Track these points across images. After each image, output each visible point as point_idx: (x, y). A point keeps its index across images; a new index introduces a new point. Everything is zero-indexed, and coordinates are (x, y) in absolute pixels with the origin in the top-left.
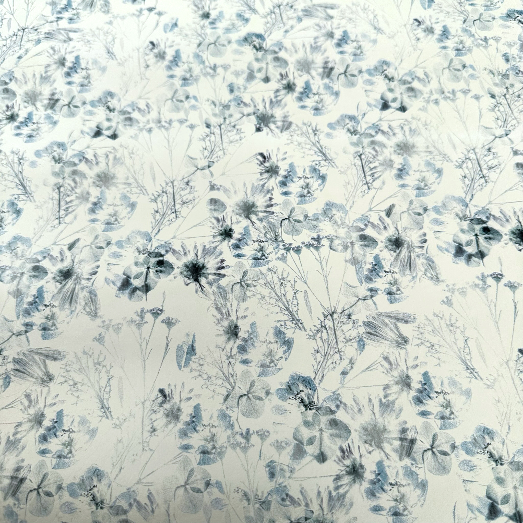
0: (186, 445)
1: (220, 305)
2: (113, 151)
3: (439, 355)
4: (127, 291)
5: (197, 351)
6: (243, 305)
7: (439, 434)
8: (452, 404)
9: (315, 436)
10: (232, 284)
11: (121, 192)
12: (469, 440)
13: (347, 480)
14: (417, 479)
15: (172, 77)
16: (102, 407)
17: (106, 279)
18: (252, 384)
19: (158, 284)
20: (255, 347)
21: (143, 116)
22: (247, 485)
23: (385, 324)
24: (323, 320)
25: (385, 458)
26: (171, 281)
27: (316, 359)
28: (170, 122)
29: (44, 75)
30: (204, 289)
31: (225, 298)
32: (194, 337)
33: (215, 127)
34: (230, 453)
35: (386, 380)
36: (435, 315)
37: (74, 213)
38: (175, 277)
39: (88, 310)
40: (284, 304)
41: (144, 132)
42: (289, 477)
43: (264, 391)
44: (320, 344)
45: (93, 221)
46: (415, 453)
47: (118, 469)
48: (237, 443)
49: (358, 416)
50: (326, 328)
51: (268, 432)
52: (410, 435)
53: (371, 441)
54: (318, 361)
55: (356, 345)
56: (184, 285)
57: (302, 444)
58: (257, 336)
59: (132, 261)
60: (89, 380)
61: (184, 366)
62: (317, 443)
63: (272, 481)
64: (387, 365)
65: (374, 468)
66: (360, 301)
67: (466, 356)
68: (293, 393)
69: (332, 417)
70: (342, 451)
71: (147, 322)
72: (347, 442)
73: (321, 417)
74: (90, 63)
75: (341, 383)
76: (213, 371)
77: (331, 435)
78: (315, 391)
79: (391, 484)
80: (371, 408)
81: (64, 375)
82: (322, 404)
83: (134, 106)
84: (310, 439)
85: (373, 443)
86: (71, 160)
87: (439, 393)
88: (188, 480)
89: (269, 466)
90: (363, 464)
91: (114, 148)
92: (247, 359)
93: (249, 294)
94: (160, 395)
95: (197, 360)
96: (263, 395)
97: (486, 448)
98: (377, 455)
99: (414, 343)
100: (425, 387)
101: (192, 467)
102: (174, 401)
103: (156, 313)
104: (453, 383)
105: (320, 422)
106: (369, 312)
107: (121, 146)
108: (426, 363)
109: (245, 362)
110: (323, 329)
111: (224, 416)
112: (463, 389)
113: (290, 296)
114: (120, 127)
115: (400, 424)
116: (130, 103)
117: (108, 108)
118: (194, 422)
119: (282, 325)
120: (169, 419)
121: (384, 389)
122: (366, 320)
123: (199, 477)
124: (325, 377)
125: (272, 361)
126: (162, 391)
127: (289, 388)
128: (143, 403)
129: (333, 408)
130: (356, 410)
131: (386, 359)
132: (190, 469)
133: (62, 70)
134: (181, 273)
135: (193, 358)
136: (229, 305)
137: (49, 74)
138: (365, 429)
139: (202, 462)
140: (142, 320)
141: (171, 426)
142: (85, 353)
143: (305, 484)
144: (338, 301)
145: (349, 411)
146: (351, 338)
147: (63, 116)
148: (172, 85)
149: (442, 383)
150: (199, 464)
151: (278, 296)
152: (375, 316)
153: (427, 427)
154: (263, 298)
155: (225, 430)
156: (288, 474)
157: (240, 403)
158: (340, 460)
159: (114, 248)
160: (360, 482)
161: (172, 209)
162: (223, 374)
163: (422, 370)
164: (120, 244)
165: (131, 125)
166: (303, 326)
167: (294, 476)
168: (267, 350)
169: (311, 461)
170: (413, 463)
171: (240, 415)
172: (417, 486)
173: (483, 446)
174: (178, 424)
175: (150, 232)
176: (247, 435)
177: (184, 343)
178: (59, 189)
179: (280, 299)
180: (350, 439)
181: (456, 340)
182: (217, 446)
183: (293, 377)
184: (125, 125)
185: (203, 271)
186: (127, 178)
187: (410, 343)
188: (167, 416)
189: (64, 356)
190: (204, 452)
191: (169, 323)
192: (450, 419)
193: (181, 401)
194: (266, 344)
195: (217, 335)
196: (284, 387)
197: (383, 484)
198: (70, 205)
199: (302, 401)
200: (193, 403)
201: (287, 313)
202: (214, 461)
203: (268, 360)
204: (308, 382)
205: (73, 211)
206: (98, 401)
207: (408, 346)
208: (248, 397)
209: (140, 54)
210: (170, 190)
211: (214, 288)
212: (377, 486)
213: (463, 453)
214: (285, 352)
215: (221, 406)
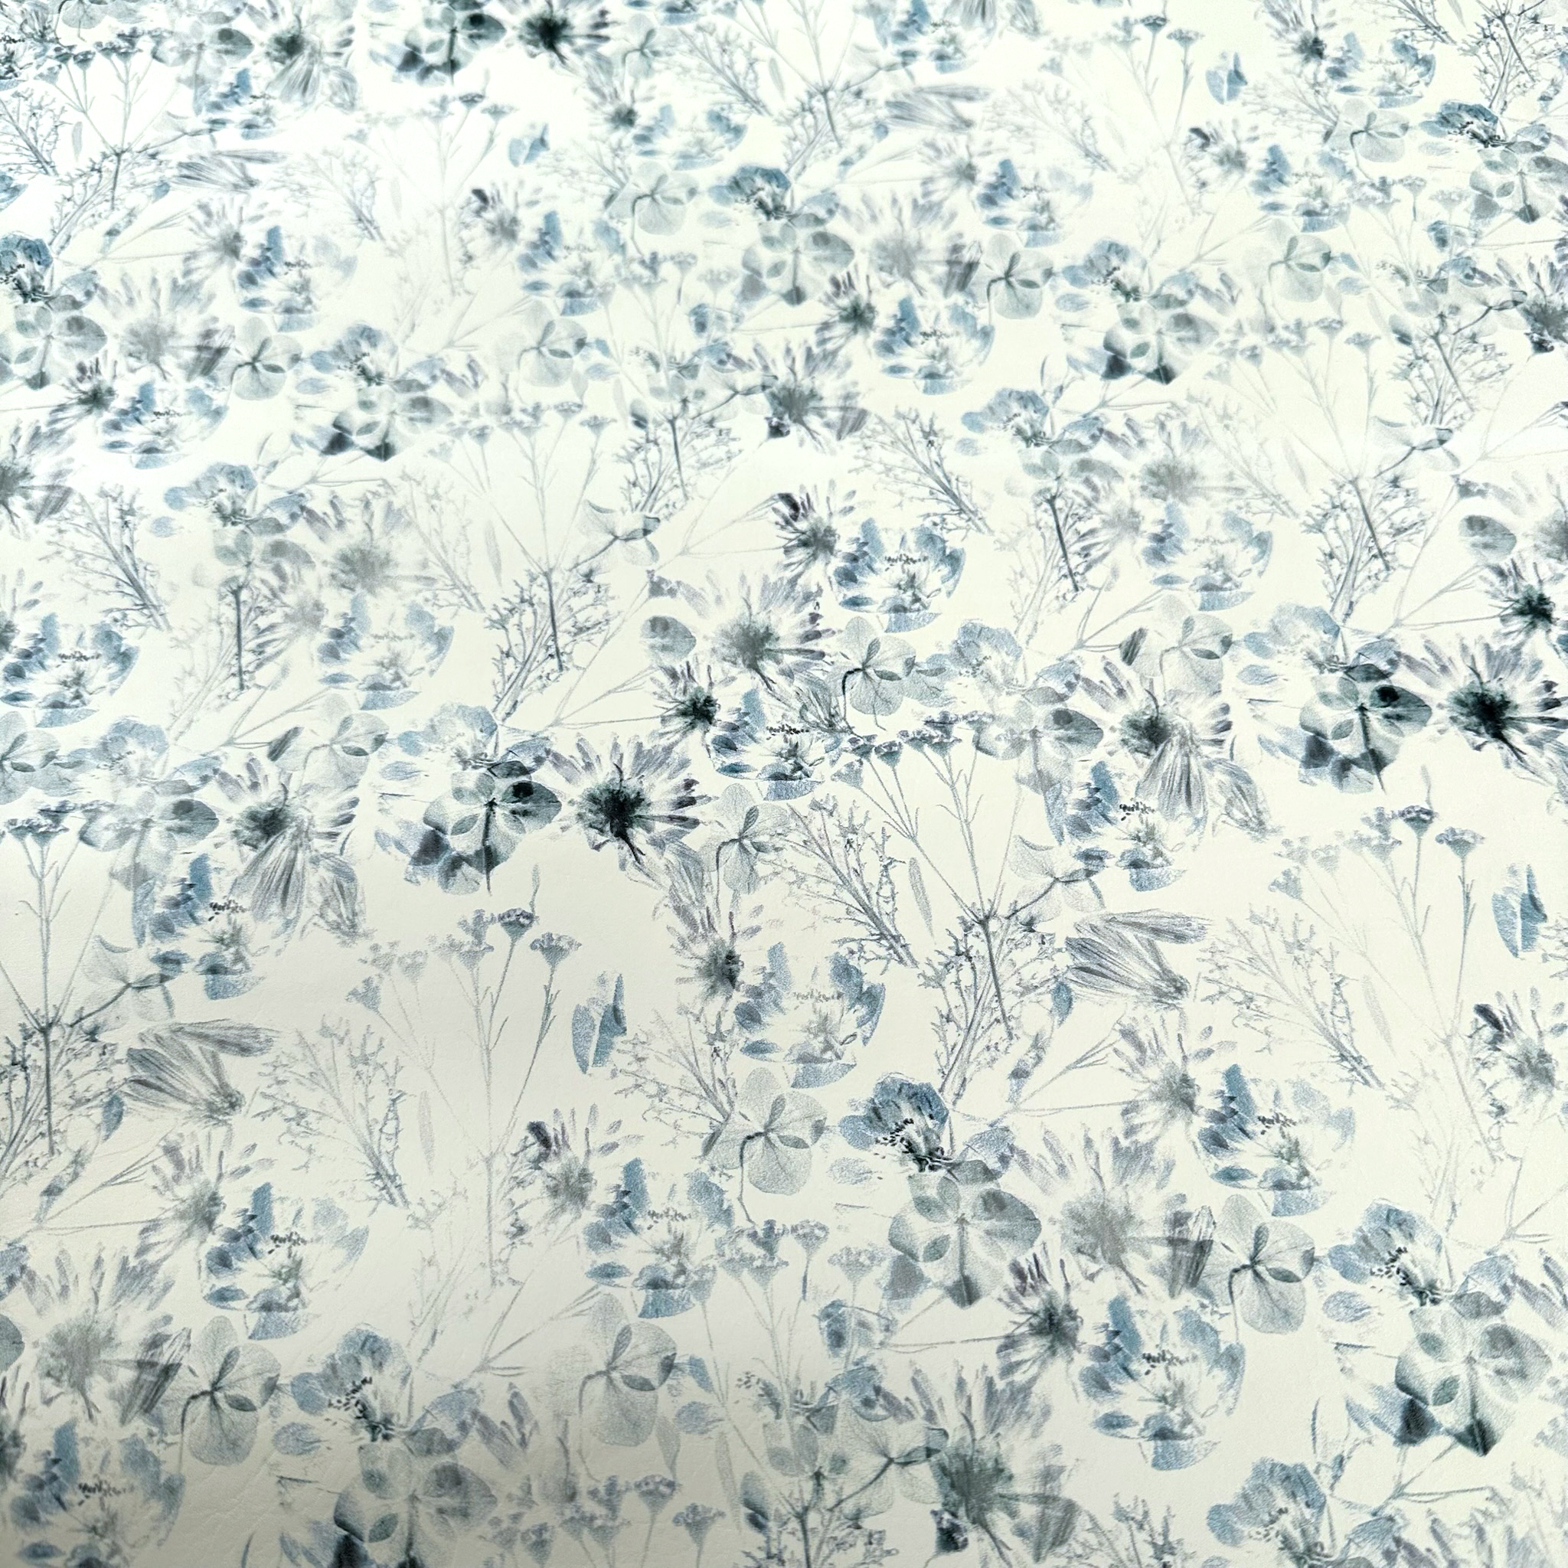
0: (607, 1266)
1: (686, 901)
2: (382, 490)
3: (1266, 1023)
4: (436, 867)
5: (628, 1023)
6: (748, 901)
7: (1271, 1229)
8: (1304, 1150)
9: (947, 1237)
10: (717, 844)
11: (408, 601)
12: (1350, 1242)
13: (1032, 1348)
14: (1217, 1345)
15: (536, 287)
16: (378, 1175)
17: (377, 835)
18: (778, 1106)
19: (518, 848)
20: (781, 1010)
21: (461, 395)
22: (773, 1368)
23: (1125, 944)
24: (960, 937)
25: (1132, 1292)
26: (553, 838)
27: (943, 1039)
28: (536, 412)
29: (181, 281)
30: (643, 859)
31: (700, 883)
32: (619, 986)
33: (658, 424)
34: (723, 1283)
35: (1128, 1089)
36: (1254, 919)
37: (280, 659)
38: (563, 829)
39: (332, 916)
40: (856, 896)
41: (466, 437)
42: (882, 1344)
43: (809, 1124)
44: (954, 998)
45: (335, 680)
46: (1209, 1276)
47: (429, 1335)
48: (742, 1259)
49: (1057, 1183)
50: (970, 959)
51: (823, 1228)
52: (1195, 1232)
53: (1094, 1247)
54: (950, 1043)
55: (1048, 1001)
56: (588, 848)
57: (914, 1256)
58: (786, 983)
59: (448, 788)
60: (339, 1104)
61: (595, 1062)
62: (951, 1254)
63: (836, 1355)
64: (1132, 1053)
65: (1104, 1316)
66: (1058, 885)
67: (1339, 1025)
68: (885, 1128)
69: (990, 1186)
70: (1019, 1273)
71: (491, 948)
72: (1031, 1252)
73: (960, 1187)
74: (309, 249)
75: (1011, 1100)
76: (673, 1074)
77: (988, 1233)
78: (943, 1121)
79: (1149, 1358)
80: (1092, 1162)
81: (269, 1092)
82: (964, 1153)
83: (434, 366)
84: (935, 1243)
85: (1099, 1254)
86: (268, 514)
87: (1271, 1122)
88: (615, 1357)
89: (828, 1316)
90: (1074, 1306)
91: (385, 483)
92: (761, 1042)
93: (762, 869)
94: (532, 1139)
95: (629, 1047)
96: (806, 1134)
97: (1393, 1260)
98: (1110, 1284)
99: (1202, 994)
100: (1233, 1105)
101: (624, 1323)
102: (570, 1154)
103: (517, 923)
104: (1305, 1095)
105: (958, 1200)
106: (1084, 915)
107: (405, 477)
108: (1233, 1045)
109: (756, 1049)
110: (962, 960)
111: (704, 1189)
112: (1334, 1111)
113: (872, 873)
114: (400, 425)
115: (1169, 1203)
116: (423, 358)
117: (364, 372)
118: (625, 1206)
119: (852, 952)
120: (559, 1201)
121: (1126, 1112)
122: (1074, 935)
123: (644, 1349)
124: (968, 1085)
125: (828, 1047)
126: (537, 1129)
127: (875, 1116)
128: (488, 1161)
129: (993, 1164)
130: (1052, 1167)
131: (1128, 1034)
132: (619, 1330)
133: (233, 266)
134: (580, 816)
135: (618, 1040)
136: (710, 901)
137: (195, 277)
138: (1076, 1216)
139: (651, 1310)
140: (480, 943)
141: (566, 1218)
142: (325, 1031)
143: (924, 1361)
144: (1001, 887)
145: (1035, 1171)
146: (1035, 982)
147: (239, 394)
148: (539, 308)
149: (1277, 1095)
150: (643, 1314)
151: (841, 876)
152: (1099, 924)
153: (1239, 1210)
154: (801, 879)
155: (710, 1226)
156: (878, 1336)
157: (746, 1155)
158: (1014, 1299)
159: (394, 753)
160: (1068, 1353)
161: (548, 648)
162: (700, 1081)
163: (1223, 1062)
164: (409, 742)
165: (428, 421)
166: (909, 954)
167: (894, 1340)
168: (815, 1018)
169: (938, 1301)
170: (1206, 1302)
171: (748, 1186)
172: (1217, 1362)
173: (1388, 1257)
174: (584, 1212)
175: (490, 709)
176: (768, 1239)
177: (593, 1001)
178: (236, 593)
179: (845, 882)
180: (1038, 1242)
181: (1312, 984)
182: (689, 1267)
183: (883, 1087)
184: (411, 419)
185: (638, 812)
186: (424, 565)
187: (1191, 993)
188: (554, 1192)
189: (269, 1040)
190: (656, 1284)
191: (552, 950)
192: (1299, 1187)
193: (588, 1152)
194: (810, 1001)
195: (681, 980)
196: (861, 1112)
197: (1127, 1358)
198: (268, 637)
199: (911, 1148)
200: (622, 1157)
201: (864, 918)
202: (683, 1306)
203: (817, 1044)
204: (924, 1099)
205: (278, 653)
206: (365, 1159)
207: (1185, 1002)
208: (768, 1140)
209: (449, 225)
210: (541, 594)
211: (670, 855)
212: (1112, 1363)
213: (1335, 1274)
214: (861, 1023)
215: (696, 1164)
